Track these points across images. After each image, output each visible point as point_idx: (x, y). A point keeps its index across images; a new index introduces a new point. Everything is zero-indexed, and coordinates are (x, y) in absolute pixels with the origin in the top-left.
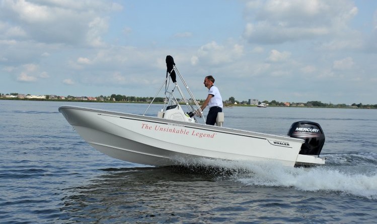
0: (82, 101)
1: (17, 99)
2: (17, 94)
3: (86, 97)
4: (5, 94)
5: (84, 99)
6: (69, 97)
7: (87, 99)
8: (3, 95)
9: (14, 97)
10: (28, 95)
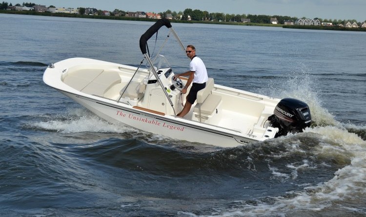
0: (138, 19)
1: (34, 13)
2: (34, 5)
3: (143, 13)
4: (14, 5)
5: (140, 16)
6: (116, 11)
7: (145, 16)
8: (11, 5)
9: (28, 9)
10: (52, 7)
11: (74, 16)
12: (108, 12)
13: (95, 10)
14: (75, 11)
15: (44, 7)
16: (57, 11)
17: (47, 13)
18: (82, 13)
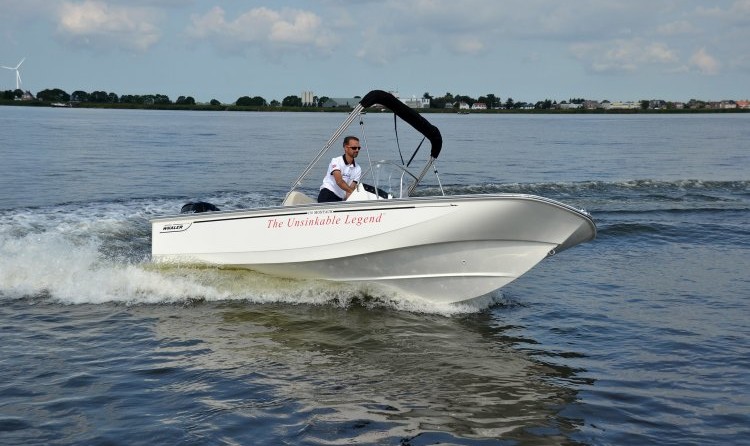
0: (725, 111)
1: (583, 111)
2: (583, 100)
3: (732, 102)
4: (558, 103)
5: (727, 107)
6: (693, 102)
7: (734, 106)
8: (555, 103)
9: (575, 106)
10: (605, 101)
11: (635, 111)
12: (679, 103)
13: (662, 102)
14: (636, 105)
15: (596, 102)
16: (612, 107)
17: (600, 110)
18: (646, 107)
